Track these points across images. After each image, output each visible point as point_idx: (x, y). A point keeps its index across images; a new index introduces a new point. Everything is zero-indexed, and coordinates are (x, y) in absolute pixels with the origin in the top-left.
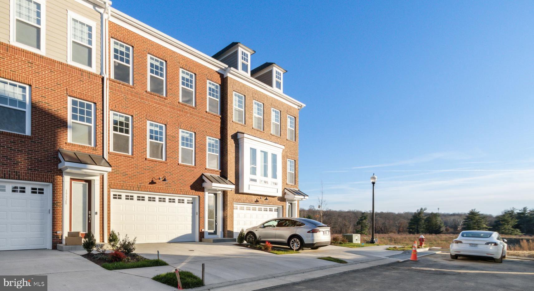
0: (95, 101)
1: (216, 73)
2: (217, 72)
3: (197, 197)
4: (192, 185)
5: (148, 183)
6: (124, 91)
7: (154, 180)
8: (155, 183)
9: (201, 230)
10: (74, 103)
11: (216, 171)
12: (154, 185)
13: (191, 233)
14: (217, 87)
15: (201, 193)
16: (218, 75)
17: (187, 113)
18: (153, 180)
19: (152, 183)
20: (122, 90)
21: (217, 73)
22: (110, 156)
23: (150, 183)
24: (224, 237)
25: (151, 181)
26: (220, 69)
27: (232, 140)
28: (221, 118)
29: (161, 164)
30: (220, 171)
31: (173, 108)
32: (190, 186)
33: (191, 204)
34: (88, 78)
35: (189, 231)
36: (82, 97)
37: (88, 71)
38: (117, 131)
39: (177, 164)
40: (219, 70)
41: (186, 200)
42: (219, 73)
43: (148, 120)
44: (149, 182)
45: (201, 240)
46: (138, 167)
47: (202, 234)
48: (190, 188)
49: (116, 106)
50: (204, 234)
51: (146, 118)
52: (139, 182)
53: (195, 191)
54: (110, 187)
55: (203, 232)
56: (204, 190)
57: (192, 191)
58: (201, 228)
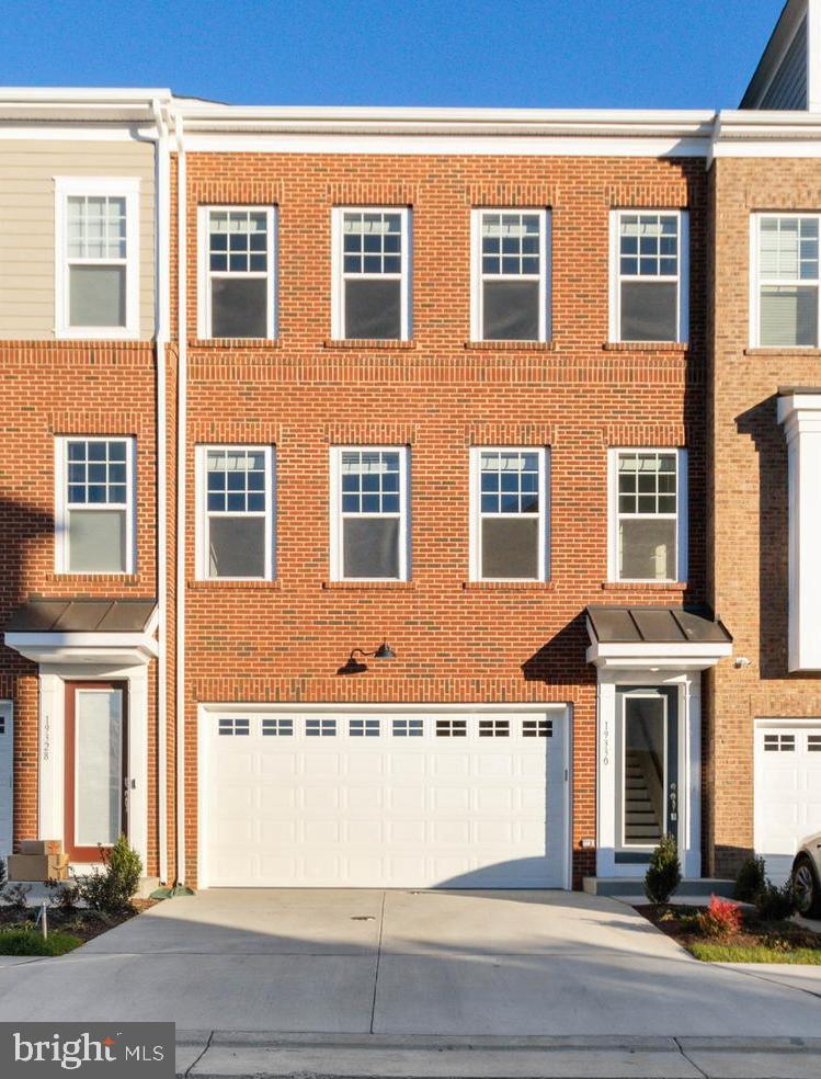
0: (133, 428)
1: (659, 165)
2: (662, 159)
3: (564, 705)
4: (530, 659)
5: (333, 671)
6: (241, 367)
7: (358, 657)
8: (363, 668)
9: (581, 844)
10: (76, 451)
11: (662, 590)
12: (359, 677)
13: (542, 852)
14: (669, 223)
15: (578, 692)
16: (675, 169)
17: (506, 375)
18: (354, 660)
19: (352, 668)
20: (236, 367)
21: (667, 164)
22: (195, 596)
23: (342, 671)
24: (705, 872)
25: (344, 664)
26: (677, 141)
27: (740, 436)
28: (688, 355)
29: (387, 597)
30: (684, 586)
31: (444, 375)
32: (523, 667)
34: (111, 364)
35: (537, 848)
36: (93, 427)
37: (108, 343)
38: (222, 508)
40: (679, 145)
41: (516, 723)
42: (673, 160)
43: (332, 444)
44: (337, 669)
45: (578, 886)
46: (296, 618)
47: (585, 862)
48: (521, 673)
49: (213, 425)
50: (594, 858)
51: (326, 440)
52: (298, 671)
53: (549, 683)
54: (194, 697)
55: (591, 851)
56: (596, 677)
57: (534, 684)
58: (579, 833)
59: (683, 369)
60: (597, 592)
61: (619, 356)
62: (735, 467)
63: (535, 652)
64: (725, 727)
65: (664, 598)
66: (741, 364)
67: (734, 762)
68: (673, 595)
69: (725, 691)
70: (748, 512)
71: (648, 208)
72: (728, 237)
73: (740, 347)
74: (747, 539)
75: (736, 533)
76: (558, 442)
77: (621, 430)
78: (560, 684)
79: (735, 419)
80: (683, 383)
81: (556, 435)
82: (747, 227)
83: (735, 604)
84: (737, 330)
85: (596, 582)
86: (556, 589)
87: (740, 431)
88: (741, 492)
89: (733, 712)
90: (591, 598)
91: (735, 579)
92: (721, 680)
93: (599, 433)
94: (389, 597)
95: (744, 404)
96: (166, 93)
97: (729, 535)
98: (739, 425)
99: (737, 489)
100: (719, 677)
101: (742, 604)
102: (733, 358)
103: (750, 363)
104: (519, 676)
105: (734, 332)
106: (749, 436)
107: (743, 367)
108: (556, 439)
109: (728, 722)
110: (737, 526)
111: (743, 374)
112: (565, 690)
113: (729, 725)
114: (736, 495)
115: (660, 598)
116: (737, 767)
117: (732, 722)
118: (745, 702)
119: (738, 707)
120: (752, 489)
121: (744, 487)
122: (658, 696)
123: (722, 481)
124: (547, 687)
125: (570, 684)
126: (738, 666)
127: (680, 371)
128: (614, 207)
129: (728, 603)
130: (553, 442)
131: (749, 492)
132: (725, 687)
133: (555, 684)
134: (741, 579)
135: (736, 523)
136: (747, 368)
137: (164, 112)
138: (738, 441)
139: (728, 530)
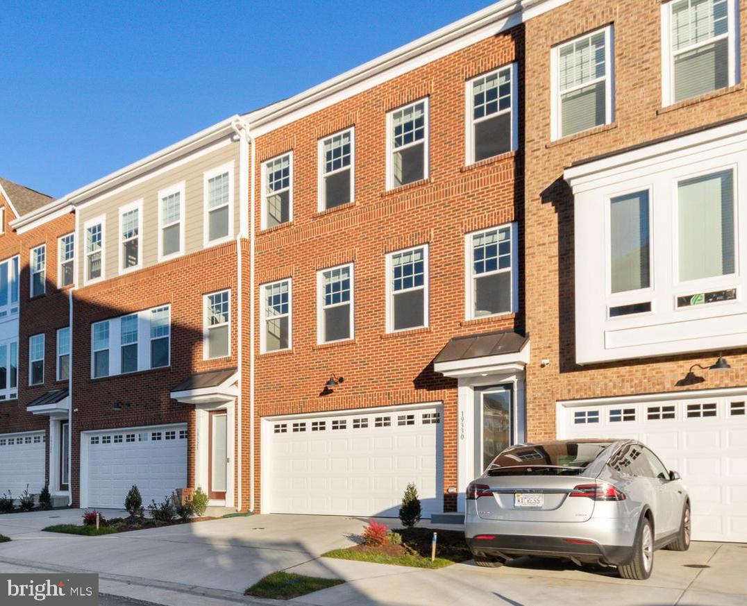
2: (498, 35)
4: (419, 377)
5: (317, 395)
9: (448, 490)
12: (329, 397)
13: (434, 496)
14: (505, 75)
15: (446, 393)
16: (507, 38)
18: (327, 387)
19: (326, 392)
21: (501, 37)
23: (322, 394)
27: (544, 205)
28: (515, 160)
30: (515, 315)
32: (414, 381)
33: (435, 424)
35: (431, 492)
39: (379, 337)
41: (418, 415)
44: (319, 393)
47: (451, 501)
48: (413, 385)
50: (456, 500)
52: (302, 396)
55: (455, 495)
56: (456, 384)
57: (421, 391)
58: (447, 483)
59: (513, 169)
60: (458, 329)
61: (471, 173)
62: (540, 227)
63: (421, 372)
64: (533, 409)
65: (501, 325)
66: (544, 155)
67: (541, 434)
68: (507, 323)
69: (534, 385)
70: (549, 257)
71: (489, 71)
72: (534, 72)
73: (543, 143)
74: (549, 276)
75: (541, 273)
76: (434, 239)
77: (472, 220)
78: (435, 390)
79: (541, 195)
80: (513, 178)
81: (432, 234)
82: (549, 59)
83: (540, 323)
84: (541, 133)
85: (456, 322)
86: (432, 330)
87: (543, 202)
88: (544, 244)
89: (540, 398)
90: (454, 333)
91: (540, 306)
92: (531, 377)
93: (458, 226)
94: (344, 350)
95: (546, 183)
96: (237, 117)
97: (536, 275)
98: (543, 198)
99: (541, 242)
100: (529, 375)
101: (546, 322)
102: (538, 153)
103: (550, 153)
104: (411, 387)
105: (539, 135)
106: (550, 204)
107: (546, 157)
108: (432, 237)
109: (536, 406)
110: (541, 268)
111: (546, 161)
112: (438, 393)
113: (537, 408)
114: (541, 247)
115: (498, 326)
116: (543, 437)
117: (539, 406)
118: (548, 391)
119: (543, 394)
120: (553, 240)
121: (546, 240)
122: (504, 391)
123: (531, 240)
124: (428, 392)
125: (441, 389)
126: (543, 366)
127: (511, 171)
128: (467, 80)
129: (536, 324)
130: (430, 240)
131: (551, 243)
132: (534, 382)
133: (432, 390)
134: (544, 305)
135: (541, 266)
136: (548, 157)
137: (237, 126)
138: (542, 209)
139: (535, 273)
